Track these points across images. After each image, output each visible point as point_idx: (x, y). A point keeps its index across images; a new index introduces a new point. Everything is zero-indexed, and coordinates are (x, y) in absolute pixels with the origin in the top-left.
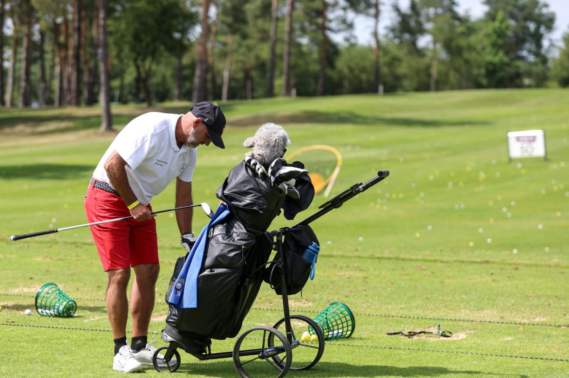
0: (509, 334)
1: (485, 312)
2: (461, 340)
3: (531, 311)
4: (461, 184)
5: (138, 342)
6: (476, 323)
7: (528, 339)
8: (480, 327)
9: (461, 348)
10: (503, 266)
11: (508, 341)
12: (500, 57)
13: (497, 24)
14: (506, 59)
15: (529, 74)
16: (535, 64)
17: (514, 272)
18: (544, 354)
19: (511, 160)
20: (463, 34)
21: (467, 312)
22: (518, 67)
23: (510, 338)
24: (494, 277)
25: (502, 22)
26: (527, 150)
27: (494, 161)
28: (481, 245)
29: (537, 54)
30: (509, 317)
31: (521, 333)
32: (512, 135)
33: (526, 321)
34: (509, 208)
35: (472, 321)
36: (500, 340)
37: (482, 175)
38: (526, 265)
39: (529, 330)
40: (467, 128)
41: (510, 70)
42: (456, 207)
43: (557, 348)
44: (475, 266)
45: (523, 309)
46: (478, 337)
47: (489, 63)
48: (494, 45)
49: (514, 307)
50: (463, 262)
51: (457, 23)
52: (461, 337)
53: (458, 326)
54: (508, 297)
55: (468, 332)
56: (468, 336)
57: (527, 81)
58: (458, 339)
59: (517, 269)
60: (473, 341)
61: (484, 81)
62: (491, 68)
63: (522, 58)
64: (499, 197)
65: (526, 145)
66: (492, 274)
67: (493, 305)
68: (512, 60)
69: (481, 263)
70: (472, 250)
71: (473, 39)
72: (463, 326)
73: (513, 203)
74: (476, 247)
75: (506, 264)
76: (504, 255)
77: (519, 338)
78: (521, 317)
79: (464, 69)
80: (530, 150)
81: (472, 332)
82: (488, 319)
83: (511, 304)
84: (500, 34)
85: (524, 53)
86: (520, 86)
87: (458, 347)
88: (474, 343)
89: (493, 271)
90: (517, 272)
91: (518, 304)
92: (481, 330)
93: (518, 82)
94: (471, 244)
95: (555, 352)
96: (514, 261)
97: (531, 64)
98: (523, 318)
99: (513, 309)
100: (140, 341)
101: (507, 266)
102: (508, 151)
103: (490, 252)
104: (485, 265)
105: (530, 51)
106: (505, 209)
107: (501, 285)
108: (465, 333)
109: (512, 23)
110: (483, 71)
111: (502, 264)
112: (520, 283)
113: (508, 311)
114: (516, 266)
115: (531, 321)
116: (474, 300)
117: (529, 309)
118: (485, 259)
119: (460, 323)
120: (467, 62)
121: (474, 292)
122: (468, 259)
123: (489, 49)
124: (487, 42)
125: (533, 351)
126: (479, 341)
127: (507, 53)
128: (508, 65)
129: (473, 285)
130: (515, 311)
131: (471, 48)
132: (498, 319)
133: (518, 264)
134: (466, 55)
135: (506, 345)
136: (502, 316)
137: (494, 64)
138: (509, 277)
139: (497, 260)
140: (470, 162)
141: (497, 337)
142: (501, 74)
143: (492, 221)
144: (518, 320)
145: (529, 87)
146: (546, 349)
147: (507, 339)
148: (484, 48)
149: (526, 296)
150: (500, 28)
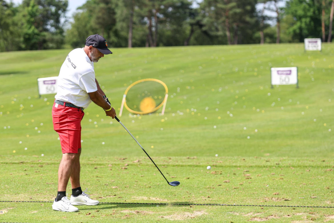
0: (35, 209)
1: (20, 195)
2: (4, 214)
3: (50, 193)
4: (8, 113)
5: (77, 191)
6: (14, 202)
7: (47, 212)
8: (16, 205)
9: (3, 219)
10: (33, 165)
11: (34, 214)
12: (33, 30)
13: (30, 8)
14: (36, 31)
15: (52, 41)
16: (56, 34)
17: (39, 168)
18: (58, 221)
19: (40, 96)
20: (9, 15)
21: (9, 196)
22: (44, 36)
23: (36, 212)
24: (26, 172)
25: (33, 7)
26: (50, 90)
27: (29, 98)
28: (20, 152)
29: (57, 27)
30: (36, 198)
31: (43, 208)
32: (41, 80)
33: (46, 200)
34: (39, 127)
35: (11, 202)
36: (29, 213)
37: (22, 106)
38: (48, 164)
39: (48, 206)
40: (12, 76)
41: (40, 38)
42: (5, 128)
43: (66, 216)
44: (15, 165)
45: (45, 192)
46: (15, 212)
47: (27, 34)
48: (29, 22)
49: (39, 191)
50: (7, 163)
51: (5, 8)
52: (4, 212)
53: (2, 205)
54: (35, 185)
55: (9, 209)
56: (9, 212)
57: (51, 45)
58: (2, 214)
59: (42, 166)
60: (11, 215)
61: (23, 46)
62: (27, 37)
63: (47, 30)
64: (33, 121)
65: (50, 86)
66: (25, 170)
67: (25, 190)
68: (41, 31)
69: (19, 163)
70: (13, 155)
71: (16, 18)
72: (6, 205)
73: (42, 124)
74: (17, 153)
75: (35, 164)
76: (34, 158)
77: (41, 211)
78: (43, 198)
79: (10, 38)
80: (52, 89)
81: (11, 208)
82: (22, 200)
83: (37, 190)
84: (32, 15)
85: (49, 27)
86: (46, 48)
87: (1, 219)
88: (12, 216)
89: (26, 169)
90: (42, 169)
91: (41, 190)
92: (17, 207)
93: (45, 45)
94: (14, 151)
95: (64, 219)
96: (40, 161)
97: (53, 34)
98: (45, 198)
99: (38, 193)
100: (78, 190)
101: (36, 165)
102: (38, 90)
103: (25, 156)
104: (22, 165)
105: (52, 26)
106: (36, 128)
107: (31, 177)
108: (7, 209)
109: (40, 7)
110: (22, 39)
111: (32, 164)
112: (44, 175)
113: (35, 194)
114: (42, 165)
115: (49, 200)
116: (13, 188)
117: (49, 192)
118: (21, 161)
119: (4, 203)
120: (12, 33)
121: (13, 183)
122: (10, 162)
123: (25, 25)
124: (24, 20)
125: (50, 219)
126: (16, 214)
127: (37, 27)
128: (38, 35)
129: (13, 178)
130: (40, 194)
131: (15, 24)
132: (28, 200)
133: (43, 164)
134: (11, 28)
135: (33, 216)
136: (31, 197)
137: (29, 35)
138: (36, 172)
139: (29, 161)
140: (14, 99)
141: (27, 211)
142: (34, 41)
143: (28, 136)
144: (41, 200)
145: (52, 48)
146: (58, 217)
147: (34, 212)
148: (22, 24)
149: (47, 184)
150: (32, 10)
